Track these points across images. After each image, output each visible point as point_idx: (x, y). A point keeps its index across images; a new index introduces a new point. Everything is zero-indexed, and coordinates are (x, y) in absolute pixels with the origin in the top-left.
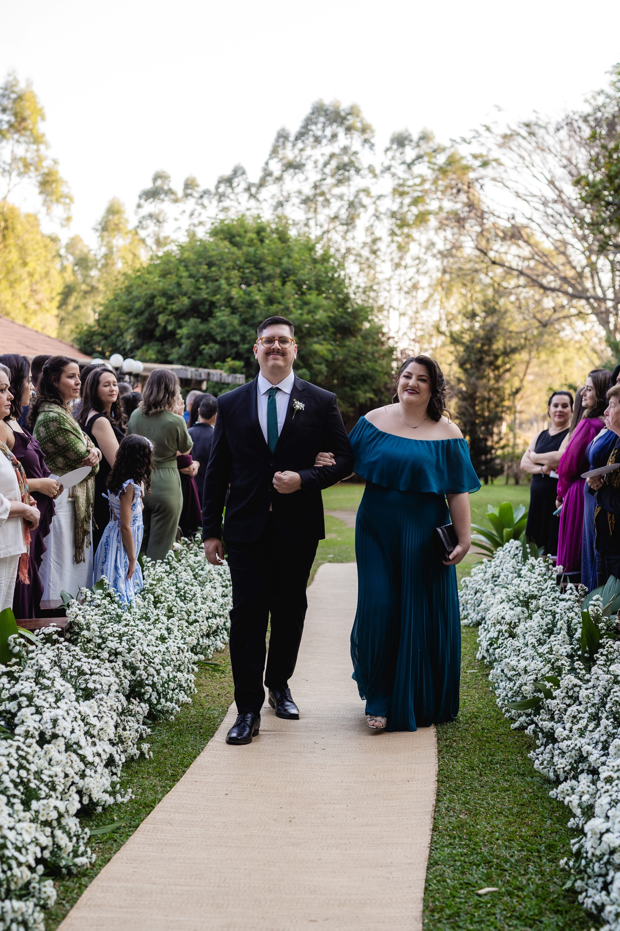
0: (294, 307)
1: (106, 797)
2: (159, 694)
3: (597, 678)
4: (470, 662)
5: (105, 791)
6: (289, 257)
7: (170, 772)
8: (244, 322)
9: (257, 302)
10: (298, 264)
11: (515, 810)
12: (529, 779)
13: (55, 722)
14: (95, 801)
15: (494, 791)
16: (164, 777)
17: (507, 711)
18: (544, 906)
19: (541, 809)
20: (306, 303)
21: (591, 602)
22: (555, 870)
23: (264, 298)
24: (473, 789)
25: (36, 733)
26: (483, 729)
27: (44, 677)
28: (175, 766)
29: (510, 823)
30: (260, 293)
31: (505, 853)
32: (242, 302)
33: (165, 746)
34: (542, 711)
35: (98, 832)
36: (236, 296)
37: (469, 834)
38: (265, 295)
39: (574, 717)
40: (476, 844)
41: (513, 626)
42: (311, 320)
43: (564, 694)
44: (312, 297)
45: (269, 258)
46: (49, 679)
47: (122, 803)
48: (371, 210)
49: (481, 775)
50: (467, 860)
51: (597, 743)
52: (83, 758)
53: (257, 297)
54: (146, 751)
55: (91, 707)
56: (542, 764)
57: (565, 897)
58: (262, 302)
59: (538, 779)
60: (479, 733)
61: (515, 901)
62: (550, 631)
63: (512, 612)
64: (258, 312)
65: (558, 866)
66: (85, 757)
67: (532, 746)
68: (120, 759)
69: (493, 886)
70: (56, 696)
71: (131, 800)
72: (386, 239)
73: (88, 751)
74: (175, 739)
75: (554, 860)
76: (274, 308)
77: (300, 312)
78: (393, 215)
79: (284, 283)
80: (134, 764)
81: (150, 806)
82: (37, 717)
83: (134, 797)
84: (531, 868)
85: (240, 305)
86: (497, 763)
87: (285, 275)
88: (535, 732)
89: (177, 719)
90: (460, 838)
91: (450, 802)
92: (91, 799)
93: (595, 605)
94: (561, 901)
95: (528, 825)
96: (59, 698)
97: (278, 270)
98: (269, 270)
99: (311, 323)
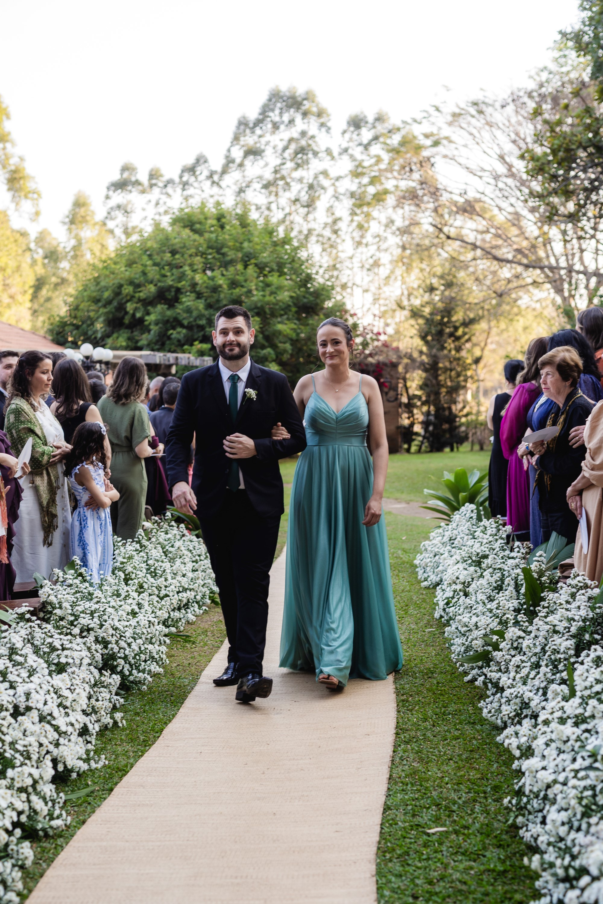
0: (256, 289)
1: (80, 763)
2: (131, 666)
3: (538, 629)
4: (429, 621)
5: (80, 758)
6: (250, 241)
7: (142, 738)
8: (209, 306)
9: (220, 286)
10: (258, 247)
11: (464, 757)
12: (478, 727)
13: (28, 695)
14: (69, 767)
15: (446, 740)
16: (136, 743)
17: (462, 665)
18: (487, 842)
19: (488, 754)
20: (268, 285)
21: (535, 559)
22: (499, 808)
23: (227, 282)
24: (426, 739)
25: (10, 707)
26: (438, 683)
27: (17, 654)
28: (146, 732)
29: (459, 768)
30: (223, 278)
31: (454, 796)
32: (207, 287)
33: (137, 714)
34: (491, 663)
35: (73, 797)
36: (200, 282)
37: (421, 780)
38: (229, 279)
39: (518, 666)
40: (426, 788)
41: (466, 585)
42: (274, 301)
43: (509, 646)
44: (274, 279)
45: (231, 244)
46: (21, 655)
47: (96, 769)
49: (434, 726)
50: (418, 804)
51: (538, 690)
52: (56, 729)
53: (221, 282)
54: (119, 720)
55: (63, 681)
56: (490, 712)
57: (507, 832)
58: (225, 286)
59: (488, 726)
60: (434, 687)
61: (461, 838)
62: (499, 588)
63: (466, 572)
64: (222, 296)
65: (502, 805)
66: (59, 727)
67: (483, 697)
68: (94, 728)
69: (442, 826)
70: (29, 671)
71: (104, 766)
73: (61, 722)
74: (147, 707)
75: (499, 800)
76: (237, 291)
77: (261, 293)
79: (246, 267)
80: (107, 733)
81: (123, 771)
82: (11, 692)
83: (107, 763)
84: (477, 808)
85: (205, 290)
86: (449, 714)
87: (247, 259)
88: (485, 683)
89: (149, 688)
90: (412, 785)
91: (405, 751)
92: (65, 766)
93: (538, 561)
94: (504, 837)
95: (476, 769)
96: (32, 672)
97: (240, 255)
98: (231, 255)
99: (274, 304)
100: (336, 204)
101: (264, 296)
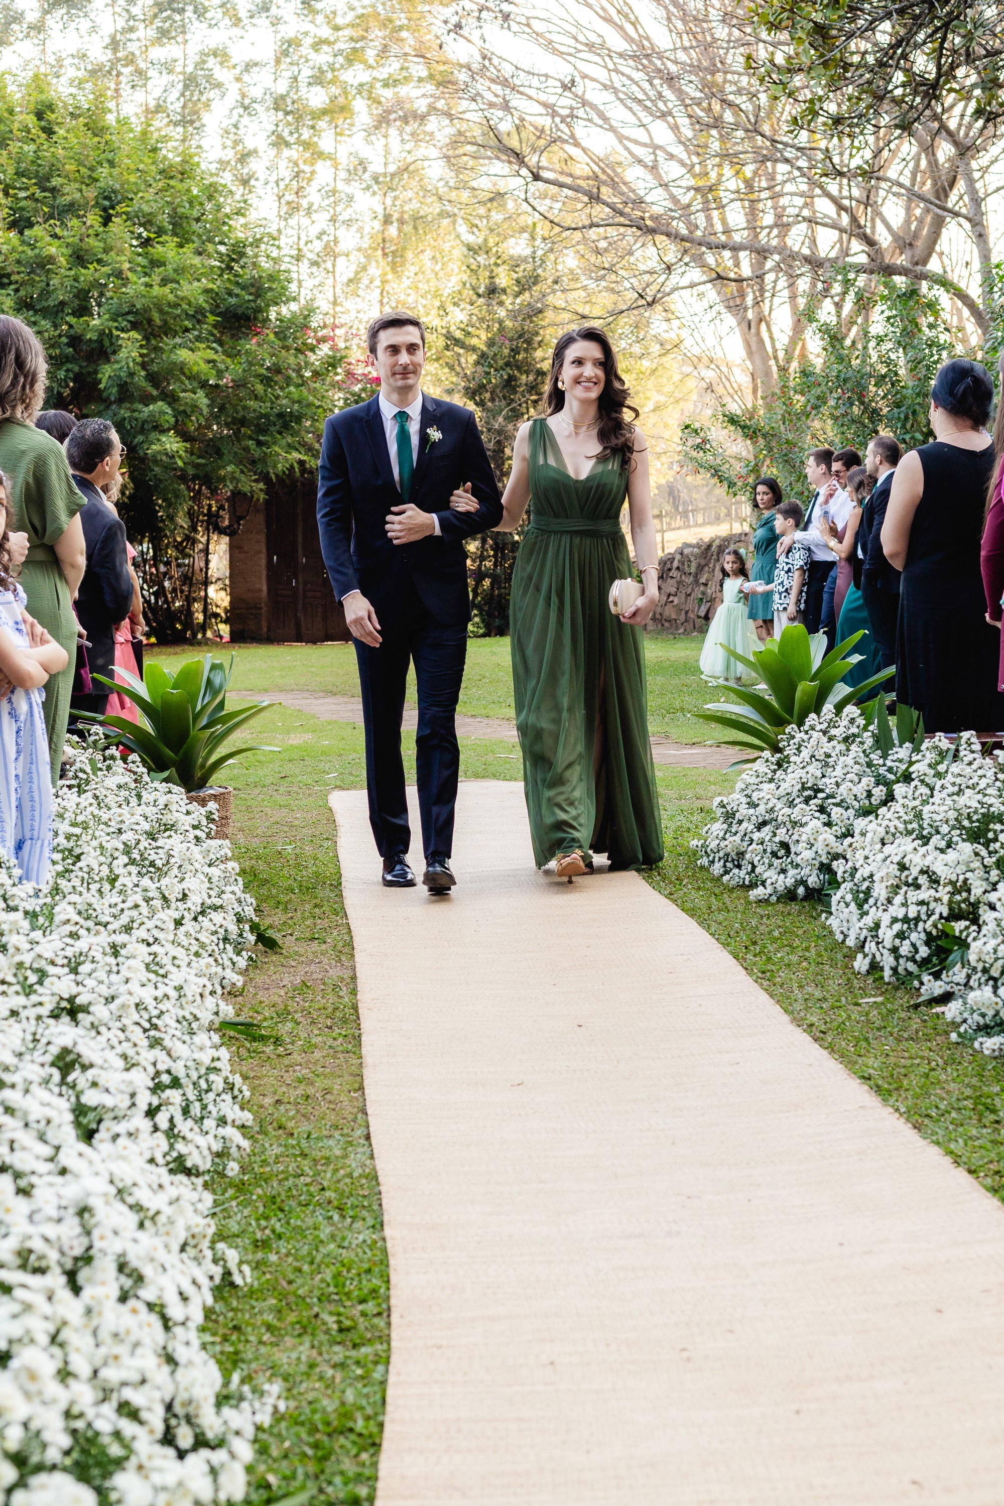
0: (130, 269)
6: (111, 163)
9: (51, 260)
10: (132, 178)
20: (156, 263)
23: (65, 251)
30: (56, 242)
38: (68, 245)
42: (171, 297)
45: (69, 168)
48: (233, 95)
53: (51, 251)
58: (62, 260)
72: (267, 154)
76: (88, 274)
78: (279, 104)
79: (107, 220)
87: (107, 203)
97: (91, 193)
98: (71, 192)
99: (169, 305)
100: (245, 120)
101: (148, 285)
